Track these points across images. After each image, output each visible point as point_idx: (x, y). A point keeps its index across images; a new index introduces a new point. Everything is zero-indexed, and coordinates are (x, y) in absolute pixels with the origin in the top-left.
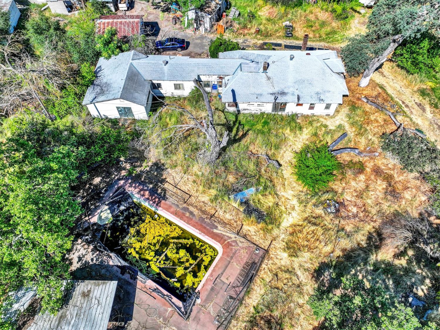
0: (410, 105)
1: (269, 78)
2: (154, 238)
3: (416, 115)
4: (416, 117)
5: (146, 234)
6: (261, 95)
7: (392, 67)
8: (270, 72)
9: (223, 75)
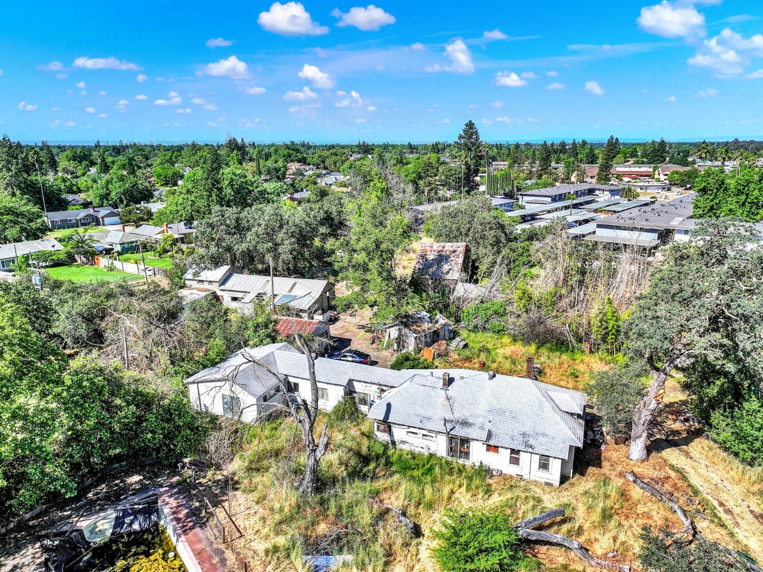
0: (737, 510)
1: (448, 398)
3: (746, 530)
4: (747, 534)
6: (429, 419)
7: (711, 449)
8: (453, 390)
9: (385, 386)
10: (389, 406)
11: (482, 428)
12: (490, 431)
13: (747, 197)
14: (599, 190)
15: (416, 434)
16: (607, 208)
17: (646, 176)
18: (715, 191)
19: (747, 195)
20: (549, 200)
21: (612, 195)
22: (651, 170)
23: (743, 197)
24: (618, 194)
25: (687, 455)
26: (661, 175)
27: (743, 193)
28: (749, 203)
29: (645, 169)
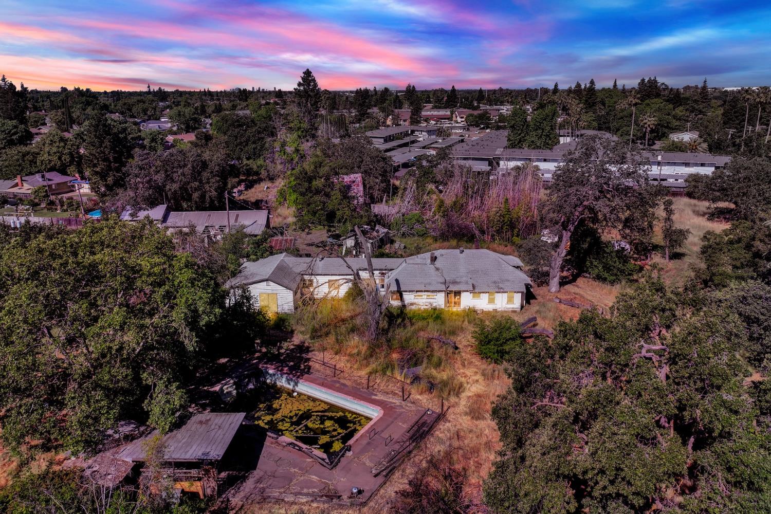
1: (437, 269)
2: (291, 412)
5: (280, 409)
6: (430, 284)
7: (588, 282)
8: (438, 263)
9: (385, 270)
10: (397, 281)
11: (467, 283)
12: (473, 285)
13: (543, 132)
14: (418, 131)
15: (422, 296)
16: (433, 146)
17: (445, 119)
18: (521, 127)
19: (543, 129)
20: (382, 140)
21: (429, 135)
22: (449, 113)
23: (540, 132)
24: (433, 134)
25: (578, 286)
26: (458, 117)
27: (540, 128)
28: (544, 135)
29: (442, 113)
